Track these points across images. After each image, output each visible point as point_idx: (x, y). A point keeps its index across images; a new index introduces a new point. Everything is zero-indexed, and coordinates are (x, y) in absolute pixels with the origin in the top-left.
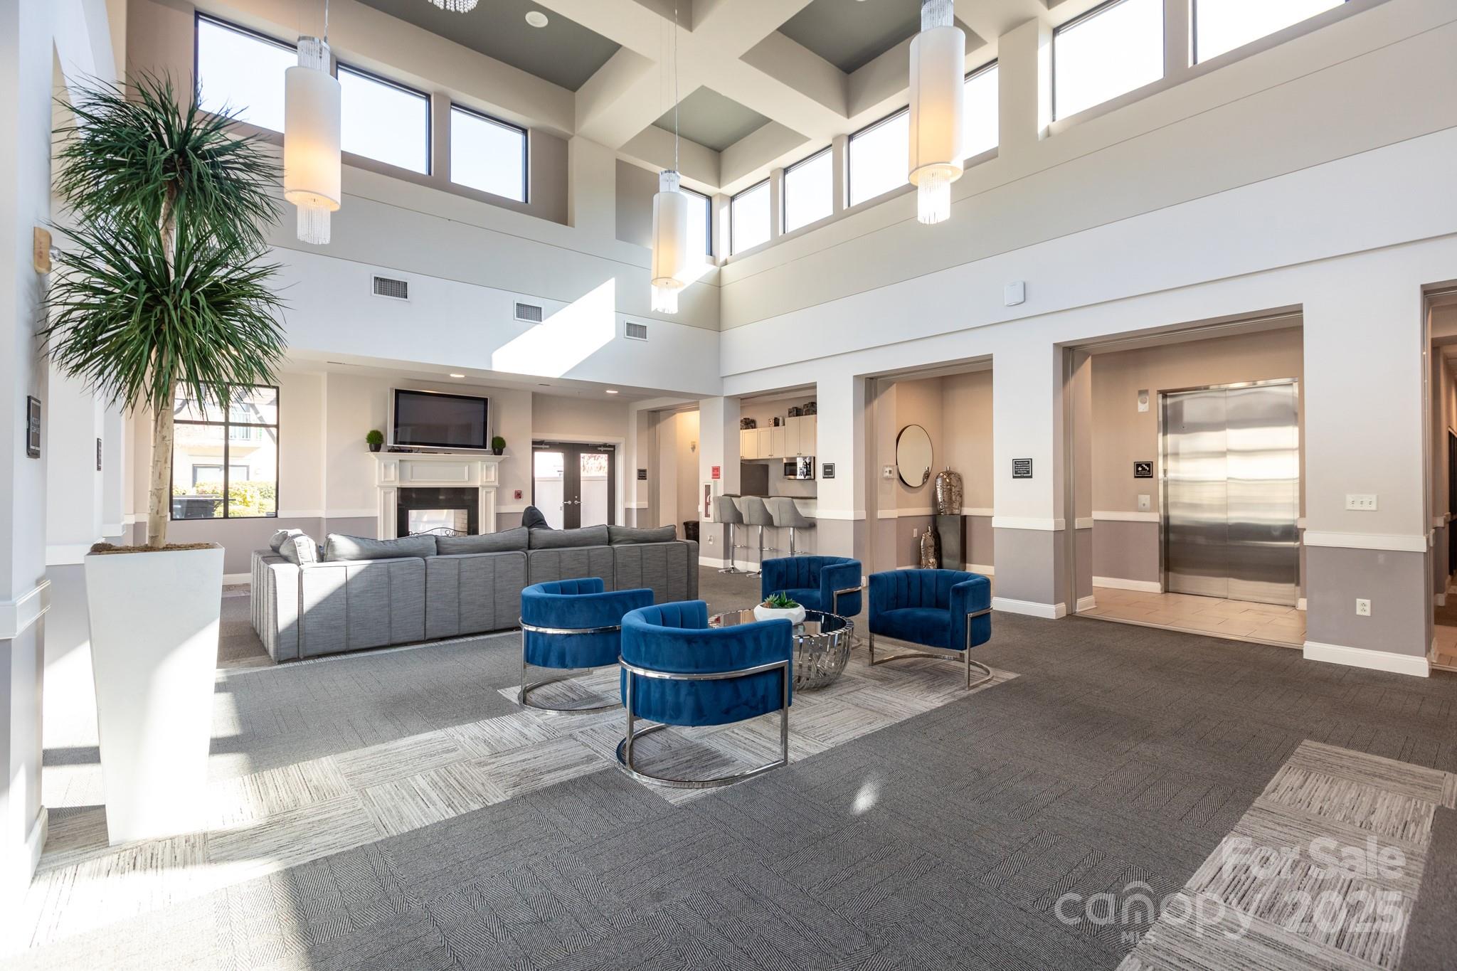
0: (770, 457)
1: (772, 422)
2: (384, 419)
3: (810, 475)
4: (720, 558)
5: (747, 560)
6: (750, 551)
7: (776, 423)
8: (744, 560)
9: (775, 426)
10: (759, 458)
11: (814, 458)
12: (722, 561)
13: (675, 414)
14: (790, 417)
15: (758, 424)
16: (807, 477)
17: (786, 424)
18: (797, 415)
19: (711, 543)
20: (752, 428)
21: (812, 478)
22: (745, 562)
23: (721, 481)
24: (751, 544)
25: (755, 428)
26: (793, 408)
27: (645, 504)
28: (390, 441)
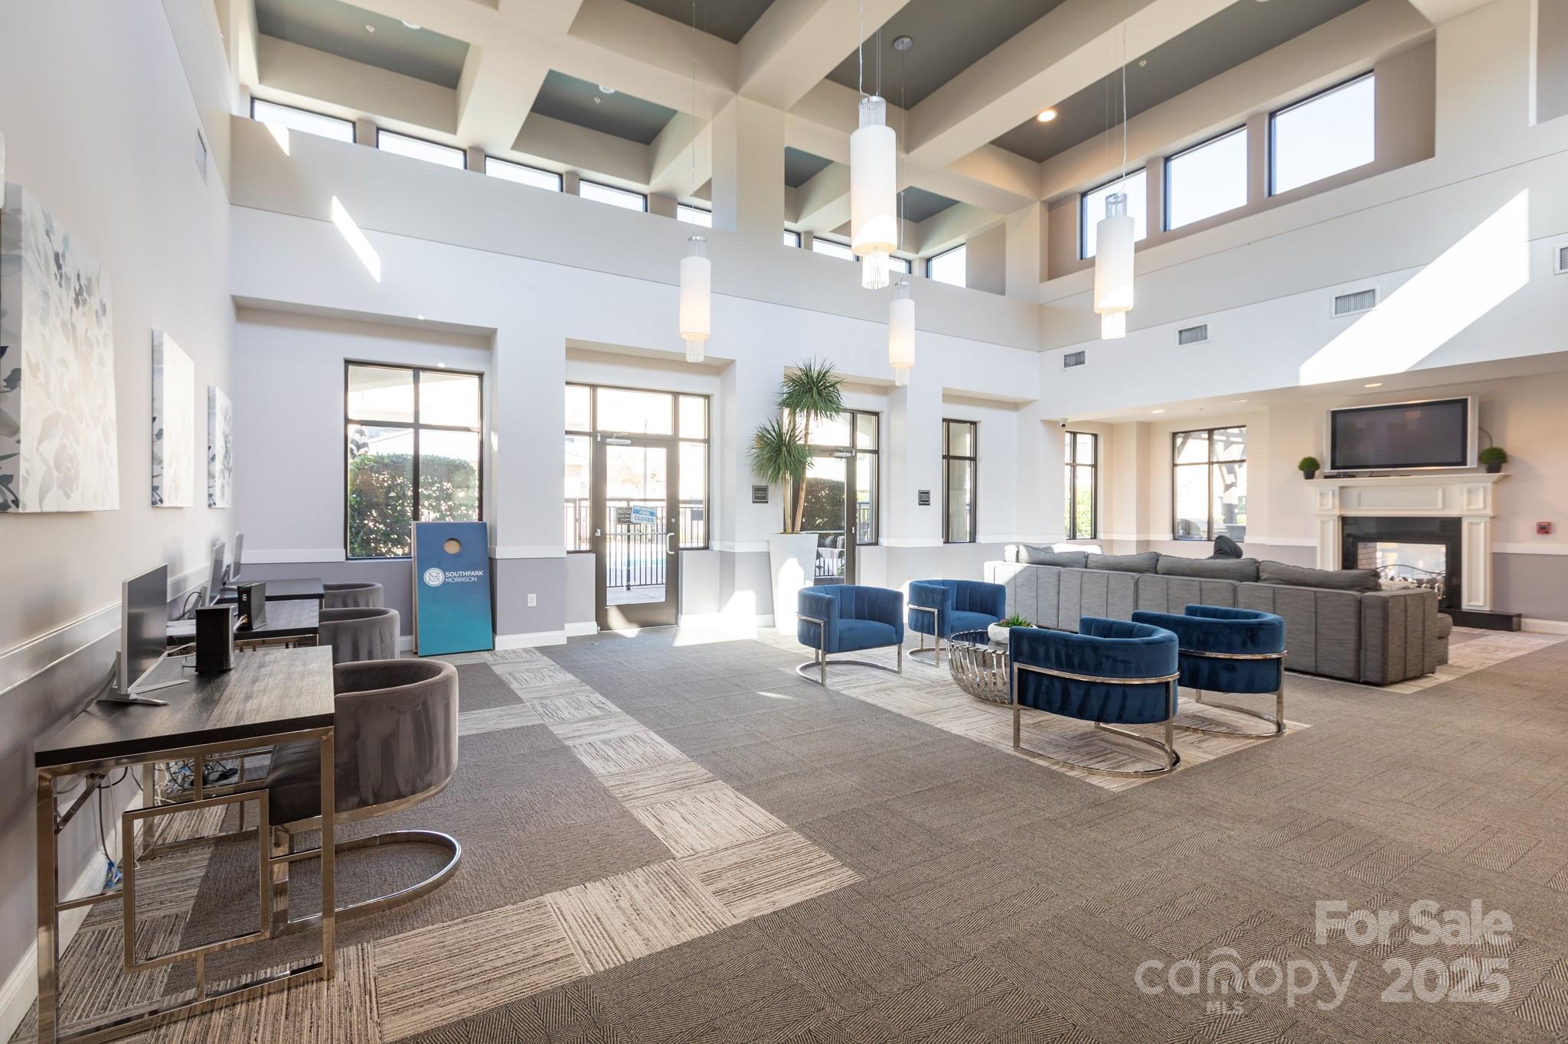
2: (1320, 447)
28: (1327, 469)
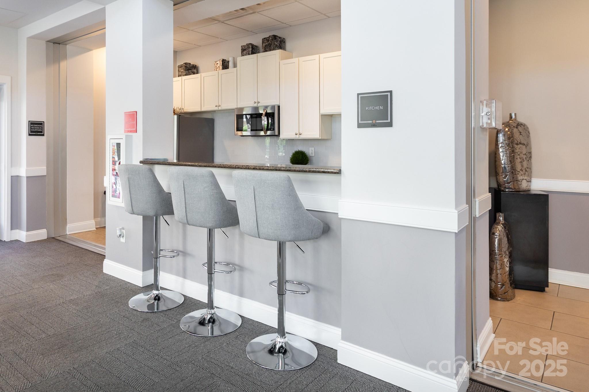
0: (216, 109)
1: (220, 63)
3: (274, 130)
4: (135, 267)
5: (184, 276)
6: (189, 260)
7: (225, 65)
8: (178, 274)
9: (223, 69)
10: (203, 109)
11: (279, 107)
12: (140, 273)
13: (91, 50)
14: (242, 55)
15: (201, 69)
16: (269, 133)
17: (238, 65)
18: (253, 53)
19: (123, 240)
20: (194, 73)
21: (276, 133)
22: (181, 279)
23: (138, 137)
24: (191, 248)
25: (197, 73)
26: (248, 45)
27: (41, 170)
